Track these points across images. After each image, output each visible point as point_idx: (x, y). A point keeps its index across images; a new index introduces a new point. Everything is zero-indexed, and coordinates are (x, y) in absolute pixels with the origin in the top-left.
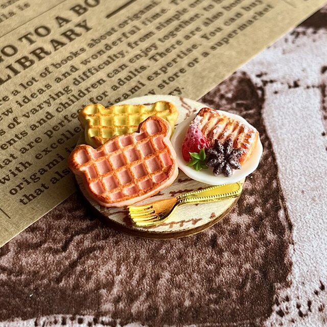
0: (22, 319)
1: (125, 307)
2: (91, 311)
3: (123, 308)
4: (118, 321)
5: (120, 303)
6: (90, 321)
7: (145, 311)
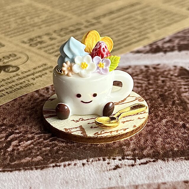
0: (79, 160)
1: (139, 152)
2: (119, 155)
3: (138, 153)
4: (137, 158)
5: (136, 151)
6: (120, 159)
7: (151, 153)
